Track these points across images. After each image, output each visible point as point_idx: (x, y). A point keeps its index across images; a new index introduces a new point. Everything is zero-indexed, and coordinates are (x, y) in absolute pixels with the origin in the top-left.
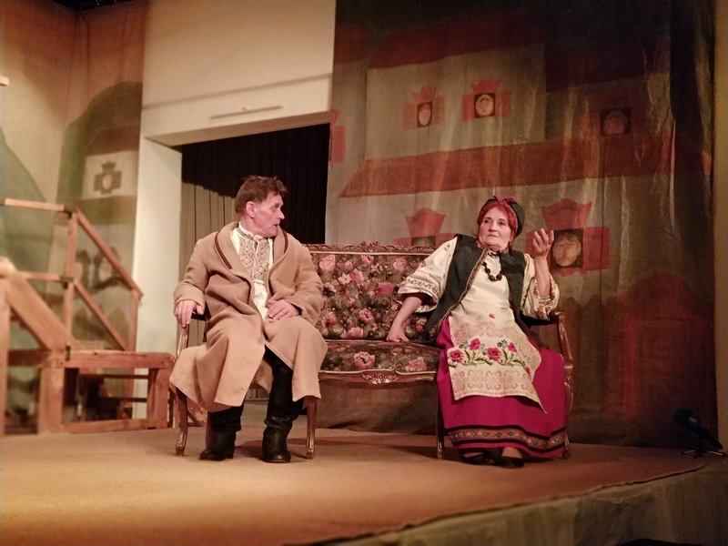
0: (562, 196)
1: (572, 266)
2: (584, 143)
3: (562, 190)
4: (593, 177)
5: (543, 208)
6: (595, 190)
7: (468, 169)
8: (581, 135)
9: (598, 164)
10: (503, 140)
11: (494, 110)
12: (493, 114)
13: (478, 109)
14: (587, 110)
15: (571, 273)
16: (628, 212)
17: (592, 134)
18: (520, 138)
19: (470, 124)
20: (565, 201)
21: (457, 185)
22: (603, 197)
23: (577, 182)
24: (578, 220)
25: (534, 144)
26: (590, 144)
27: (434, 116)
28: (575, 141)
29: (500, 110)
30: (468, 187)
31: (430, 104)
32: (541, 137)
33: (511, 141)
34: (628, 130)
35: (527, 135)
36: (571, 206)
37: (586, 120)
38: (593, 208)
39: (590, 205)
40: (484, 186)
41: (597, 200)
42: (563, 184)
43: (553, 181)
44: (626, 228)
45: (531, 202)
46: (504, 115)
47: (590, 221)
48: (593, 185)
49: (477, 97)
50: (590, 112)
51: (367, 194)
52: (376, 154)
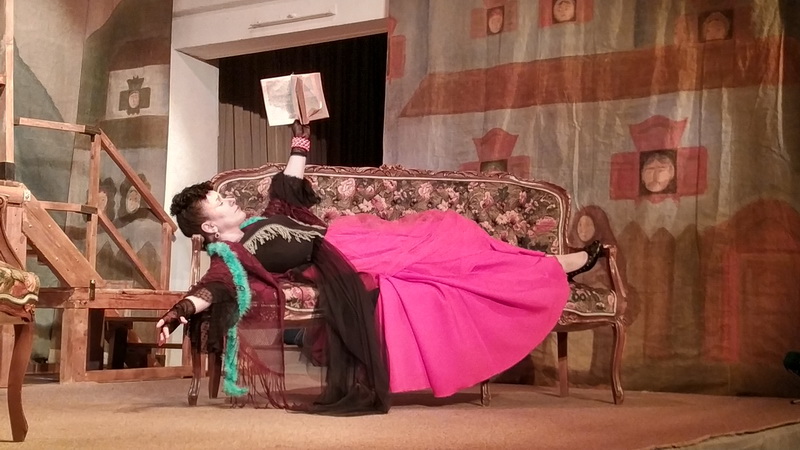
0: (653, 112)
1: (664, 192)
2: (679, 49)
3: (653, 105)
4: (689, 90)
5: (630, 126)
6: (692, 105)
7: (545, 83)
8: (676, 42)
9: (694, 75)
10: (585, 49)
11: (575, 13)
12: (573, 19)
13: (557, 13)
14: (683, 12)
15: (662, 199)
16: (730, 129)
17: (688, 40)
18: (604, 46)
19: (547, 32)
20: (658, 118)
21: (532, 102)
22: (701, 113)
23: (669, 96)
24: (671, 139)
25: (620, 53)
26: (686, 51)
27: (506, 23)
28: (668, 49)
29: (582, 15)
30: (544, 103)
31: (502, 8)
32: (629, 44)
33: (595, 49)
34: (730, 34)
35: (613, 43)
36: (664, 123)
37: (681, 25)
38: (688, 125)
39: (685, 121)
40: (563, 102)
41: (693, 117)
42: (654, 98)
43: (642, 96)
44: (726, 148)
45: (617, 119)
46: (587, 19)
47: (684, 140)
48: (688, 97)
49: (555, 0)
50: (686, 15)
51: (430, 113)
52: (440, 67)
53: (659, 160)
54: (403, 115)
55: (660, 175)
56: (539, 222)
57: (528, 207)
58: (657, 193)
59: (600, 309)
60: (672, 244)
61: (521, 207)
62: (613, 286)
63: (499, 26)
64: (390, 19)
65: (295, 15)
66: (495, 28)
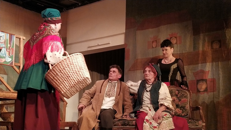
1: (204, 91)
2: (206, 51)
3: (200, 67)
4: (210, 62)
5: (193, 73)
6: (210, 66)
8: (205, 49)
9: (211, 58)
10: (179, 51)
14: (207, 41)
15: (204, 93)
16: (222, 73)
17: (209, 49)
18: (185, 50)
20: (201, 70)
22: (213, 69)
23: (204, 64)
24: (205, 76)
25: (189, 52)
26: (208, 52)
27: (157, 45)
28: (203, 51)
29: (178, 42)
31: (156, 41)
32: (192, 50)
33: (182, 51)
34: (220, 47)
35: (187, 49)
36: (203, 72)
37: (206, 44)
38: (210, 72)
39: (209, 71)
41: (211, 70)
42: (200, 65)
43: (196, 64)
44: (221, 79)
45: (189, 71)
46: (180, 43)
47: (209, 76)
50: (208, 42)
51: (137, 70)
52: (139, 57)
53: (202, 82)
54: (130, 70)
55: (203, 86)
56: (182, 100)
58: (202, 91)
59: (197, 125)
60: (207, 106)
61: (177, 95)
62: (201, 119)
63: (155, 46)
64: (125, 44)
65: (100, 44)
66: (154, 46)
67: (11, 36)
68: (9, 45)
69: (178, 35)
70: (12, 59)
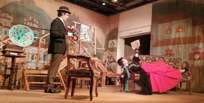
0: (196, 46)
1: (198, 59)
3: (196, 45)
4: (202, 42)
5: (192, 48)
7: (177, 41)
8: (199, 35)
9: (203, 40)
10: (184, 36)
12: (182, 31)
13: (179, 30)
17: (201, 34)
18: (187, 35)
19: (177, 33)
21: (175, 44)
23: (198, 44)
24: (199, 51)
26: (201, 36)
29: (183, 30)
30: (177, 45)
31: (170, 30)
32: (191, 35)
35: (189, 35)
36: (198, 48)
37: (200, 32)
39: (201, 48)
40: (180, 44)
41: (203, 47)
42: (196, 44)
43: (194, 43)
45: (190, 47)
46: (184, 31)
47: (201, 51)
48: (202, 44)
49: (179, 28)
50: (201, 30)
51: (158, 46)
52: (159, 39)
53: (197, 54)
54: (153, 46)
55: (197, 56)
56: (177, 64)
57: (175, 62)
59: (187, 79)
60: (199, 68)
61: (173, 62)
62: (189, 75)
63: (169, 32)
64: (151, 32)
65: (136, 32)
66: (168, 33)
67: (90, 27)
68: (89, 32)
69: (183, 26)
70: (91, 40)
